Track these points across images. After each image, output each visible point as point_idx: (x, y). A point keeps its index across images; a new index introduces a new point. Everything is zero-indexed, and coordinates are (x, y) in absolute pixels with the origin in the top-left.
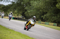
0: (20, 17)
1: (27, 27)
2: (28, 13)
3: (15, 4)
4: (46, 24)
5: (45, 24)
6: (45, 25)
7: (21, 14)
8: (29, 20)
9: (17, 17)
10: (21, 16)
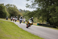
2: (52, 19)
3: (40, 10)
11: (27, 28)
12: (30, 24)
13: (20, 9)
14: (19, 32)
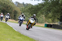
11: (28, 30)
12: (31, 23)
13: (17, 2)
14: (14, 38)
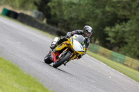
0: (28, 13)
1: (57, 58)
4: (116, 58)
5: (112, 58)
6: (110, 61)
7: (35, 4)
8: (69, 34)
9: (18, 12)
10: (36, 10)
